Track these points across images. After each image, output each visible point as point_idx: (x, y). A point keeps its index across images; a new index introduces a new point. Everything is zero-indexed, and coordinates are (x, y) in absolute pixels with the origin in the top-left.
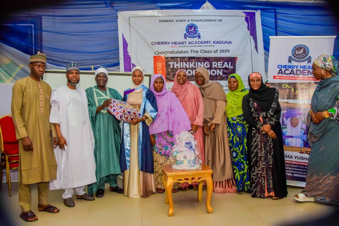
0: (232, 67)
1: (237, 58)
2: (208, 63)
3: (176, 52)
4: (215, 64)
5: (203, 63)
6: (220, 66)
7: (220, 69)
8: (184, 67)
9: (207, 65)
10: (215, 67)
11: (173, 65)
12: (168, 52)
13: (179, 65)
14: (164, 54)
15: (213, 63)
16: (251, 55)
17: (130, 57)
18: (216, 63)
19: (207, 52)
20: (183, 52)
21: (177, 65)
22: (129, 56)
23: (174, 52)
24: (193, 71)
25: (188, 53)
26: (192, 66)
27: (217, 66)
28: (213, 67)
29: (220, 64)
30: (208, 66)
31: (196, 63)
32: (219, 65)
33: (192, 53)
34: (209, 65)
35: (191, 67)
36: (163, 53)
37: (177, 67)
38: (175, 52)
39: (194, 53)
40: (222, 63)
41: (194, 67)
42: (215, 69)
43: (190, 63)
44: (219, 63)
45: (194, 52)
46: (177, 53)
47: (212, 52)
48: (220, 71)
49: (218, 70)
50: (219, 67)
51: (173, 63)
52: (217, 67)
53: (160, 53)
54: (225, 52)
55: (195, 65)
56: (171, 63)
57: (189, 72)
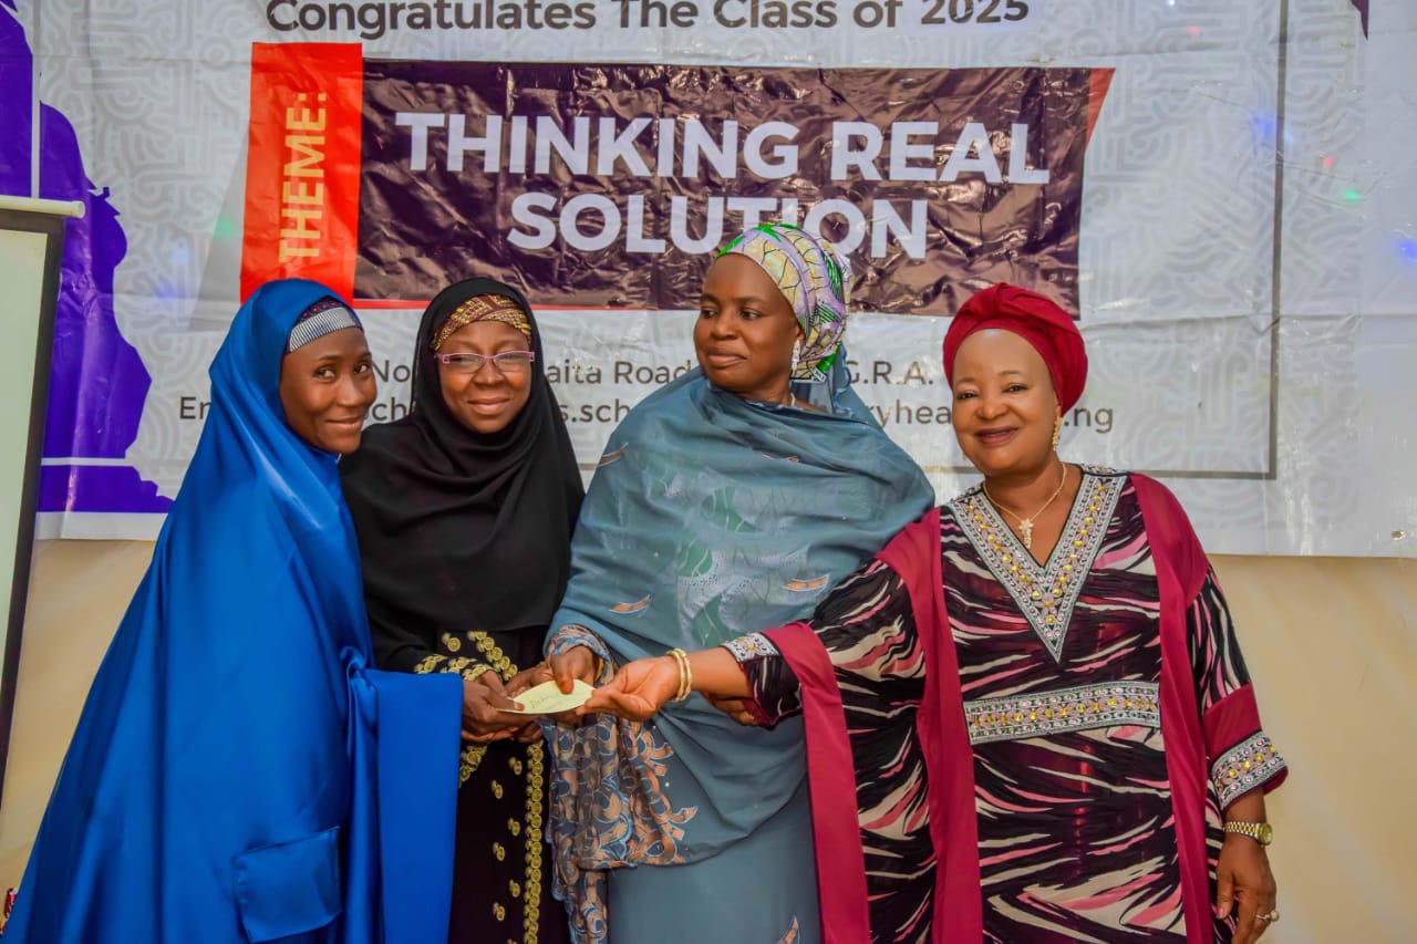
0: (1042, 177)
1: (1111, 71)
2: (789, 131)
3: (468, 17)
4: (857, 144)
5: (730, 129)
6: (911, 162)
7: (903, 196)
8: (542, 167)
9: (778, 151)
10: (853, 170)
11: (438, 136)
12: (395, 9)
13: (490, 144)
14: (351, 26)
15: (841, 132)
16: (1283, 39)
17: (29, 40)
18: (871, 132)
19: (783, 14)
20: (539, 15)
21: (474, 144)
22: (18, 31)
23: (449, 16)
24: (623, 209)
25: (592, 21)
26: (619, 164)
27: (883, 163)
28: (838, 173)
29: (913, 140)
30: (779, 160)
31: (666, 128)
32: (900, 150)
33: (624, 23)
34: (791, 154)
35: (604, 169)
36: (342, 16)
37: (474, 160)
38: (459, 8)
39: (645, 22)
40: (932, 128)
41: (638, 166)
42: (860, 191)
43: (607, 125)
44: (901, 130)
45: (654, 14)
46: (476, 23)
47: (833, 19)
48: (906, 217)
49: (884, 211)
50: (900, 173)
51: (437, 120)
52: (871, 173)
53: (312, 17)
54: (983, 18)
55: (647, 141)
56: (418, 123)
57: (590, 222)
